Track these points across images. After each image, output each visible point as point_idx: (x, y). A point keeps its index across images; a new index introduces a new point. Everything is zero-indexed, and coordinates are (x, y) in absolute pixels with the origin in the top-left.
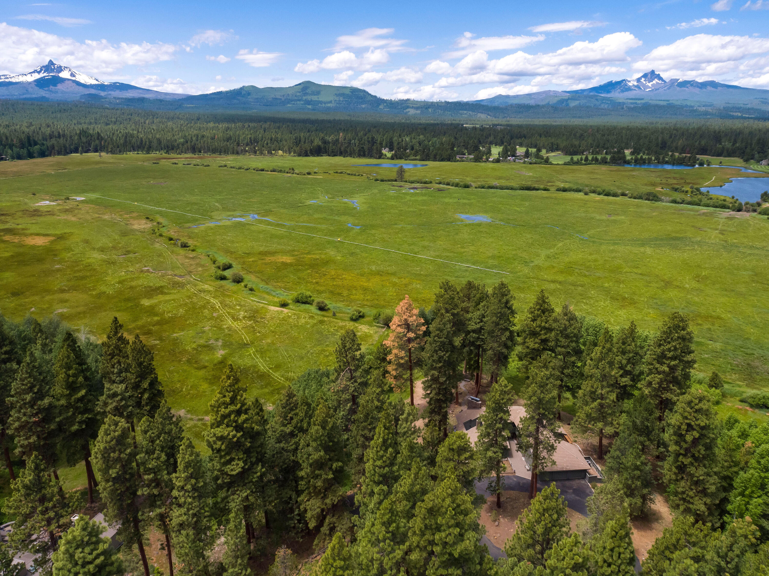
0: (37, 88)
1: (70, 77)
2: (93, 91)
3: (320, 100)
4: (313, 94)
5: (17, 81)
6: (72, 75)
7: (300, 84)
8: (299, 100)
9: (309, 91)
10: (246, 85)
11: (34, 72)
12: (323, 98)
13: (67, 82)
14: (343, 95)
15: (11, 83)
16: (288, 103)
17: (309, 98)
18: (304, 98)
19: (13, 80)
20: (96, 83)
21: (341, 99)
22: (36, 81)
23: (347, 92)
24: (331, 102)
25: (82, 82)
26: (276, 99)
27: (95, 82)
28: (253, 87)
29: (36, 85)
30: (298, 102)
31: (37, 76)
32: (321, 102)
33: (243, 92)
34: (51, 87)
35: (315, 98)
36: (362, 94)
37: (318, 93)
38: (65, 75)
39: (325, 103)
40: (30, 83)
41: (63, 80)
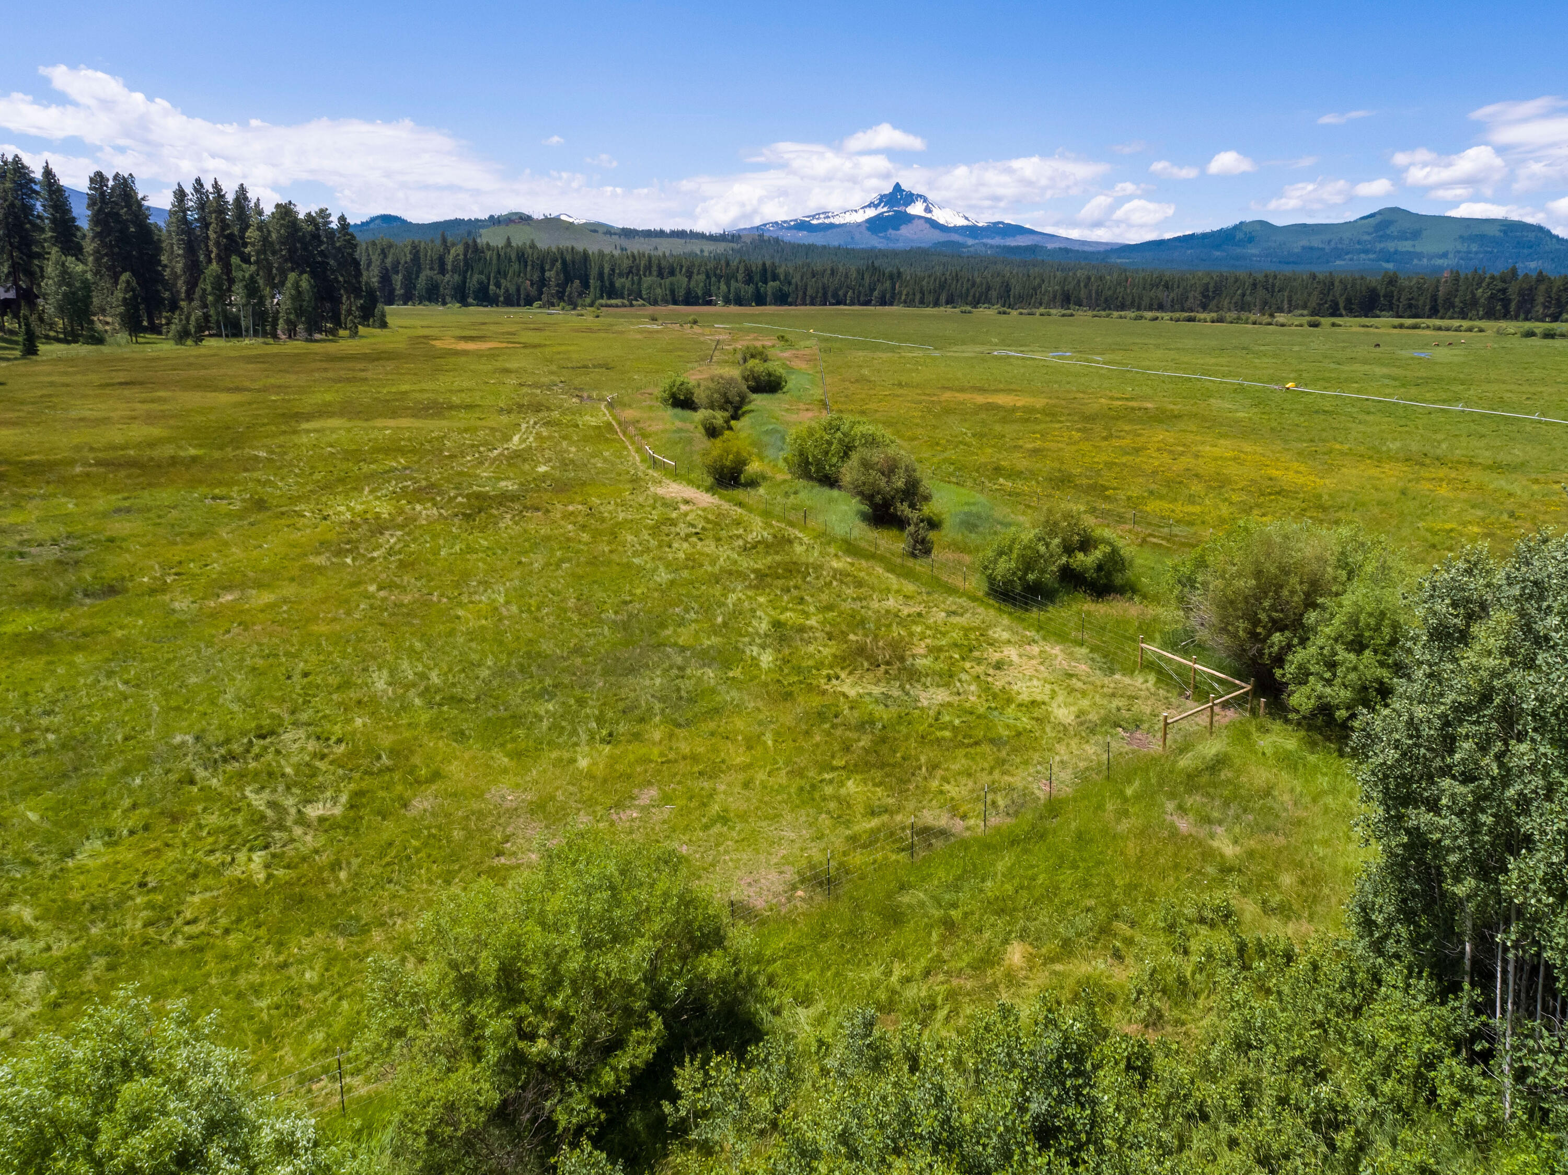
0: (868, 234)
1: (923, 214)
2: (956, 237)
3: (1418, 249)
4: (1403, 236)
5: (842, 221)
6: (928, 210)
7: (1372, 216)
8: (1366, 252)
9: (1393, 230)
10: (1248, 219)
11: (869, 206)
12: (1426, 246)
13: (916, 222)
14: (1481, 238)
15: (832, 226)
16: (1339, 257)
17: (1391, 246)
18: (1379, 246)
19: (836, 221)
20: (965, 223)
21: (1474, 247)
22: (870, 221)
23: (1494, 231)
24: (1445, 255)
25: (942, 221)
26: (1311, 248)
27: (961, 222)
28: (1263, 223)
29: (868, 229)
30: (1363, 256)
31: (871, 213)
32: (1420, 256)
33: (1240, 235)
34: (891, 231)
35: (1406, 246)
36: (1532, 236)
37: (1416, 235)
38: (917, 209)
39: (1431, 258)
40: (859, 225)
41: (911, 218)
